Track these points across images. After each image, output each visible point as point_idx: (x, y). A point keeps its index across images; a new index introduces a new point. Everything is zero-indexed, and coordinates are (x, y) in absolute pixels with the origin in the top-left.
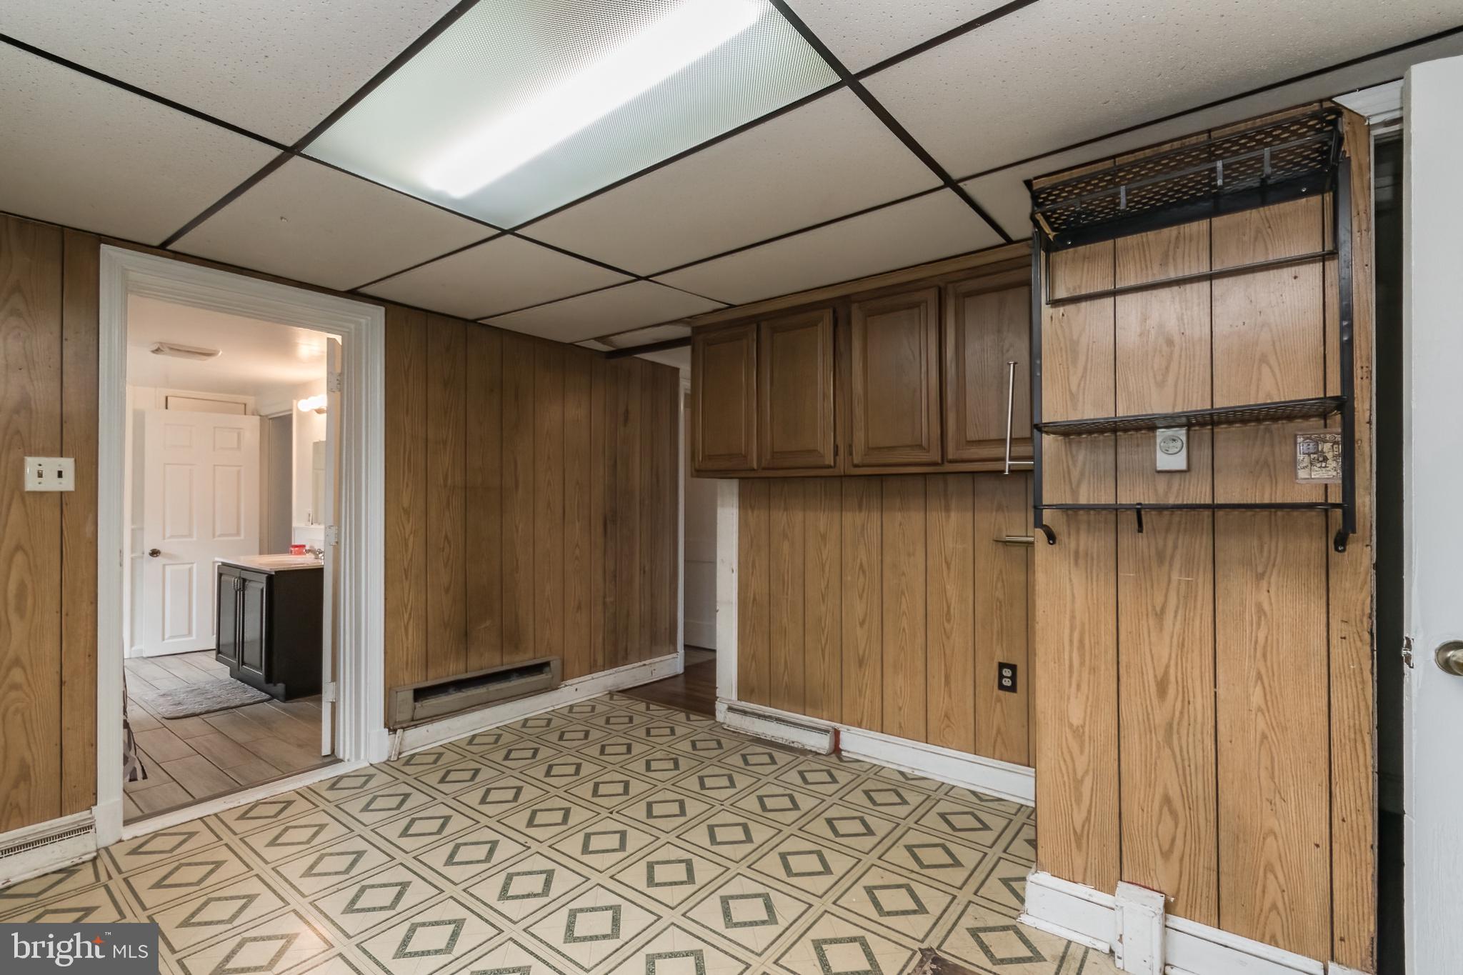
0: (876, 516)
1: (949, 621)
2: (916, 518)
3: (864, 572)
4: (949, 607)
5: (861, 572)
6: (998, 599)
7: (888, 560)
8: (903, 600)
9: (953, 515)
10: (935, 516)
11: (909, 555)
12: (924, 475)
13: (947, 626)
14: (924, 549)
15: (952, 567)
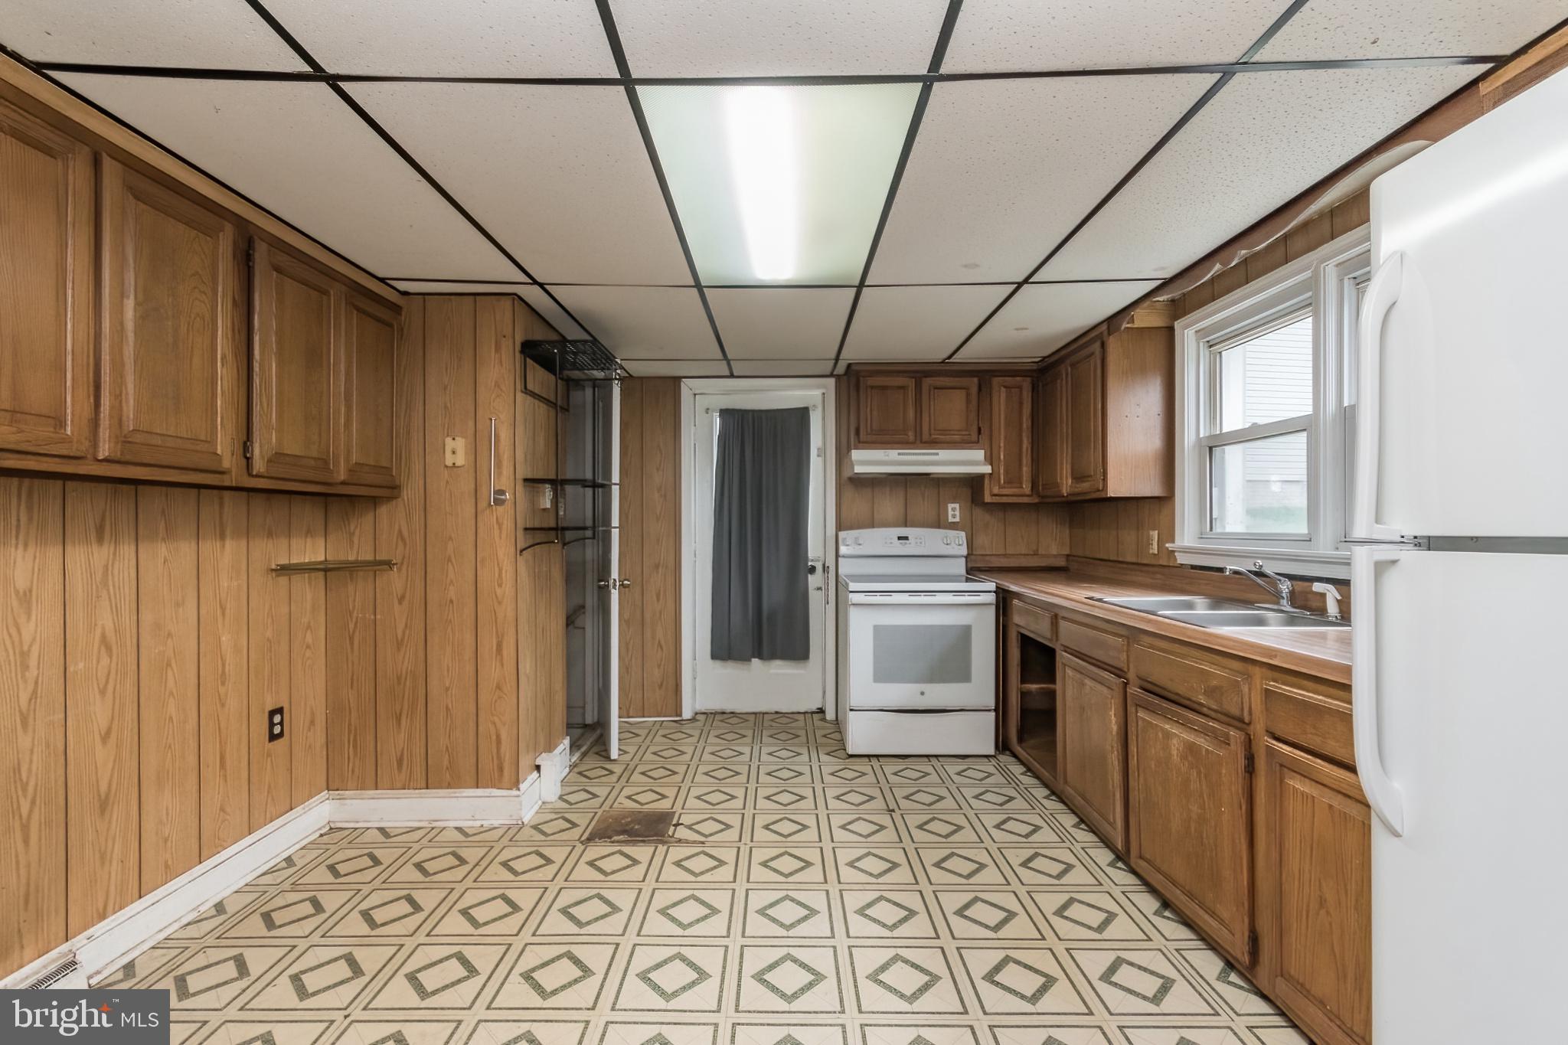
0: (127, 550)
1: (223, 684)
2: (186, 549)
3: (109, 649)
4: (224, 665)
5: (103, 649)
6: (268, 640)
7: (147, 617)
8: (170, 673)
9: (228, 543)
10: (209, 547)
11: (178, 605)
12: (199, 487)
13: (222, 690)
14: (196, 595)
15: (228, 611)
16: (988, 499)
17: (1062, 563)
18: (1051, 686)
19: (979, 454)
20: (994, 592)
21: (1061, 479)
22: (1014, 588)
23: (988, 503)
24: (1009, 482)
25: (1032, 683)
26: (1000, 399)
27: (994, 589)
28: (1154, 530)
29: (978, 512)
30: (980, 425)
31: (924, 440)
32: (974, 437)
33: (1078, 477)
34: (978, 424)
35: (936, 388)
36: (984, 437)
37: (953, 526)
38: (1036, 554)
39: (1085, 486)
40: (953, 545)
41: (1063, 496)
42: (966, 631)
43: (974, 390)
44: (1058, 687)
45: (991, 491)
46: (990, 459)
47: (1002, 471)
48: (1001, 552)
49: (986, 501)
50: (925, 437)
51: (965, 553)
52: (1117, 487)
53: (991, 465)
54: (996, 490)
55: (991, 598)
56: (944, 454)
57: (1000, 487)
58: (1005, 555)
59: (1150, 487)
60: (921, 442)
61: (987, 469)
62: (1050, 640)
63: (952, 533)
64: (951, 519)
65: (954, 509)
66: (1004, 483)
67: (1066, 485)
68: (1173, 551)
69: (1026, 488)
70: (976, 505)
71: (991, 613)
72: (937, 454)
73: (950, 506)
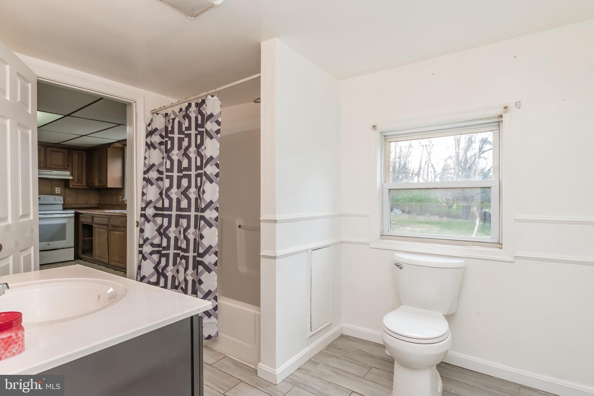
16: (71, 186)
17: (96, 206)
18: (92, 238)
19: (68, 173)
20: (74, 213)
21: (95, 182)
22: (80, 212)
23: (71, 188)
24: (79, 182)
25: (86, 238)
26: (76, 157)
27: (74, 212)
28: (120, 196)
29: (67, 191)
30: (69, 164)
31: (47, 167)
32: (66, 167)
33: (100, 182)
34: (68, 164)
35: (52, 151)
36: (70, 168)
37: (58, 195)
38: (87, 203)
39: (102, 184)
40: (58, 200)
41: (96, 187)
42: (64, 225)
43: (66, 153)
44: (94, 238)
45: (72, 184)
46: (72, 175)
47: (76, 178)
48: (75, 203)
49: (71, 187)
50: (48, 166)
51: (62, 203)
52: (110, 185)
53: (72, 176)
54: (74, 184)
55: (73, 215)
56: (55, 172)
57: (75, 183)
58: (77, 204)
59: (119, 186)
60: (46, 168)
61: (71, 178)
62: (91, 223)
63: (57, 197)
64: (57, 193)
65: (58, 189)
66: (77, 182)
67: (97, 184)
68: (124, 201)
69: (84, 184)
70: (66, 188)
71: (73, 220)
72: (53, 172)
73: (56, 188)
